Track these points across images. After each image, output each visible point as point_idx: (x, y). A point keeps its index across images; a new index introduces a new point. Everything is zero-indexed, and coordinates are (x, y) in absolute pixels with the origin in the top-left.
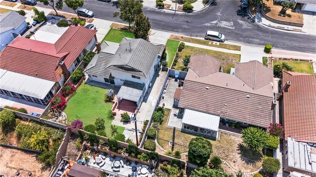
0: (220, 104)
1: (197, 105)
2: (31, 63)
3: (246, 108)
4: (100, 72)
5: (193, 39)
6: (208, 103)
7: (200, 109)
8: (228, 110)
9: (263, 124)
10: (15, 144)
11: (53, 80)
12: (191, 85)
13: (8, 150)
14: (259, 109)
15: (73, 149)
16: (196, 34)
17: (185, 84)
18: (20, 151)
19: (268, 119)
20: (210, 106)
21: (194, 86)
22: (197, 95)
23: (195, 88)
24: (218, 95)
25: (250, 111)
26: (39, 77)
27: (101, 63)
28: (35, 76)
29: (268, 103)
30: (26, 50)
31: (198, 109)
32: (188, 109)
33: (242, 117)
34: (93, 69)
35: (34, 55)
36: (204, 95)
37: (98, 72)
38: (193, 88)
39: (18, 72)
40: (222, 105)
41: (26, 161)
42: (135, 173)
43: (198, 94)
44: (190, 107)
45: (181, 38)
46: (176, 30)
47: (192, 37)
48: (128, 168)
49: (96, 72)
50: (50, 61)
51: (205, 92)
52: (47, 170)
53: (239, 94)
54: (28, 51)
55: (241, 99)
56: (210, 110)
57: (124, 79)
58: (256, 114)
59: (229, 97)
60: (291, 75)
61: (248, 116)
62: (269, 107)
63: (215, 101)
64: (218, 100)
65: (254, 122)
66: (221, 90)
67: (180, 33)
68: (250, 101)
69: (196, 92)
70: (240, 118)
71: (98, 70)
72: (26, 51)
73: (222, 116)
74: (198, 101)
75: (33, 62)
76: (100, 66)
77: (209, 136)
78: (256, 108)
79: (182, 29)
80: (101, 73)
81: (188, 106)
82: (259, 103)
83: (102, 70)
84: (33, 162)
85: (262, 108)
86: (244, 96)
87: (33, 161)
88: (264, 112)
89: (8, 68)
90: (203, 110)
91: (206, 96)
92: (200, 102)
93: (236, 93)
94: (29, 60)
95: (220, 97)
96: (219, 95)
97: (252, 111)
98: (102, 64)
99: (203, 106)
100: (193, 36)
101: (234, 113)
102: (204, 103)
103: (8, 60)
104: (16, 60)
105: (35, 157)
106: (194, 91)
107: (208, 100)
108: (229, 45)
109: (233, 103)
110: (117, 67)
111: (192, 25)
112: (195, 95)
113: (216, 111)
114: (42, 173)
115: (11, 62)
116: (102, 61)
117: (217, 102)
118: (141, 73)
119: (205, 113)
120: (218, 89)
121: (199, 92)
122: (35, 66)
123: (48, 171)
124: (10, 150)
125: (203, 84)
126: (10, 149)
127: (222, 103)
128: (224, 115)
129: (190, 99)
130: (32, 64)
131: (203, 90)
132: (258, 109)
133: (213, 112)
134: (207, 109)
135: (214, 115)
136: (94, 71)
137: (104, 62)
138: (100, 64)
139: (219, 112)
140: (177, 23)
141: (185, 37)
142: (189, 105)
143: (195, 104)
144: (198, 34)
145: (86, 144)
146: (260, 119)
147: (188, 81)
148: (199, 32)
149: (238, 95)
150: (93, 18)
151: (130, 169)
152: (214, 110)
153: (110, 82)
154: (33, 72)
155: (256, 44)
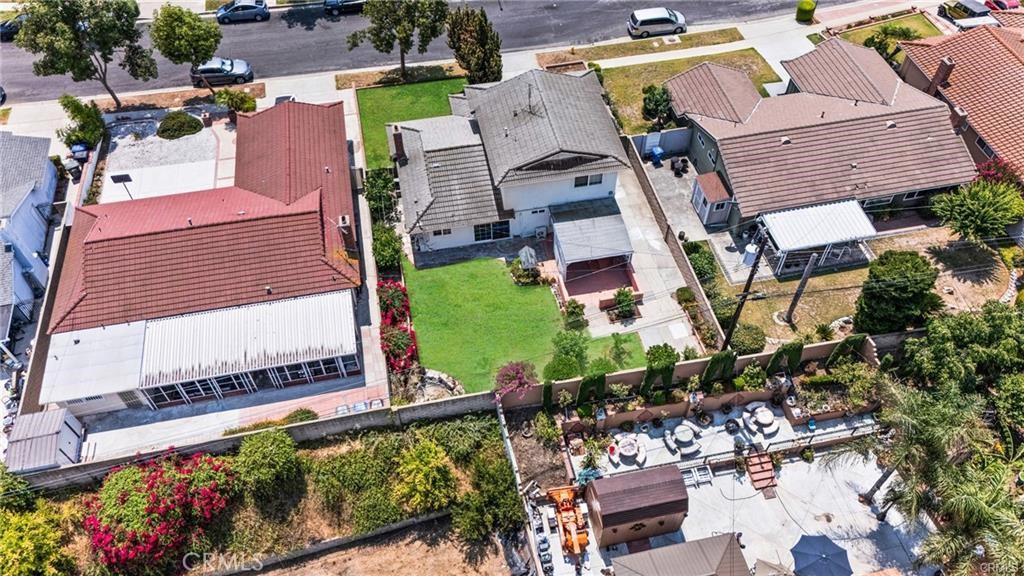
0: (840, 169)
1: (786, 193)
2: (221, 266)
3: (903, 154)
4: (461, 213)
5: (605, 48)
6: (809, 179)
7: (799, 201)
8: (865, 175)
9: (960, 175)
10: (329, 534)
11: (337, 287)
12: (742, 149)
13: (309, 566)
14: (932, 144)
15: (533, 455)
16: (599, 33)
17: (725, 152)
18: (353, 551)
19: (963, 159)
20: (817, 183)
21: (751, 148)
22: (771, 170)
23: (755, 152)
24: (819, 147)
25: (916, 157)
26: (280, 296)
27: (447, 183)
28: (266, 298)
29: (942, 123)
30: (176, 230)
31: (795, 202)
32: (770, 213)
33: (905, 179)
34: (433, 211)
35: (214, 234)
36: (789, 162)
37: (456, 213)
38: (750, 153)
39: (191, 309)
40: (844, 168)
41: (400, 565)
42: (740, 435)
43: (772, 164)
44: (772, 205)
45: (568, 56)
46: (537, 39)
47: (596, 44)
48: (713, 434)
49: (450, 214)
50: (286, 235)
51: (785, 152)
52: (487, 555)
53: (867, 125)
54: (182, 230)
55: (879, 138)
56: (825, 192)
57: (544, 203)
58: (932, 159)
59: (850, 142)
60: (928, 46)
61: (918, 172)
62: (948, 132)
63: (824, 166)
64: (827, 161)
65: (938, 179)
66: (821, 132)
67: (555, 44)
68: (900, 134)
69: (766, 160)
70: (904, 184)
71: (451, 209)
72: (173, 234)
73: (862, 196)
74: (782, 183)
75: (227, 259)
76: (448, 193)
77: (849, 262)
78: (924, 146)
79: (551, 31)
80: (465, 212)
81: (768, 206)
82: (924, 131)
83: (464, 201)
84: (426, 557)
85: (935, 139)
86: (880, 128)
87: (420, 554)
88: (946, 147)
89: (144, 311)
90: (808, 200)
91: (793, 161)
92: (790, 182)
93: (858, 127)
94: (206, 257)
95: (829, 150)
96: (824, 146)
97: (920, 156)
98: (452, 188)
99: (803, 190)
100: (596, 41)
101: (882, 178)
102: (801, 180)
103: (122, 286)
104: (154, 276)
105: (418, 543)
106: (759, 161)
107: (806, 169)
108: (707, 34)
109: (866, 155)
110: (527, 170)
111: (568, 12)
112: (766, 170)
113: (839, 189)
114: (477, 571)
115: (142, 288)
116: (446, 178)
117: (828, 166)
118: (609, 160)
119: (816, 205)
120: (812, 134)
121: (772, 159)
122: (242, 268)
123: (492, 556)
124: (317, 563)
125: (769, 135)
126: (315, 561)
127: (841, 164)
128: (864, 191)
129: (760, 186)
130: (227, 265)
131: (777, 149)
132: (929, 145)
133: (835, 196)
134: (815, 193)
135: (839, 201)
136: (443, 215)
137: (455, 177)
138: (448, 188)
139: (848, 188)
140: (528, 20)
141: (581, 50)
142: (767, 201)
143: (781, 193)
144: (607, 32)
145: (568, 421)
146: (946, 167)
147: (726, 142)
148: (604, 25)
149: (867, 130)
150: (256, 81)
151: (719, 432)
152: (834, 190)
153: (495, 236)
154: (250, 289)
155: (765, 11)
